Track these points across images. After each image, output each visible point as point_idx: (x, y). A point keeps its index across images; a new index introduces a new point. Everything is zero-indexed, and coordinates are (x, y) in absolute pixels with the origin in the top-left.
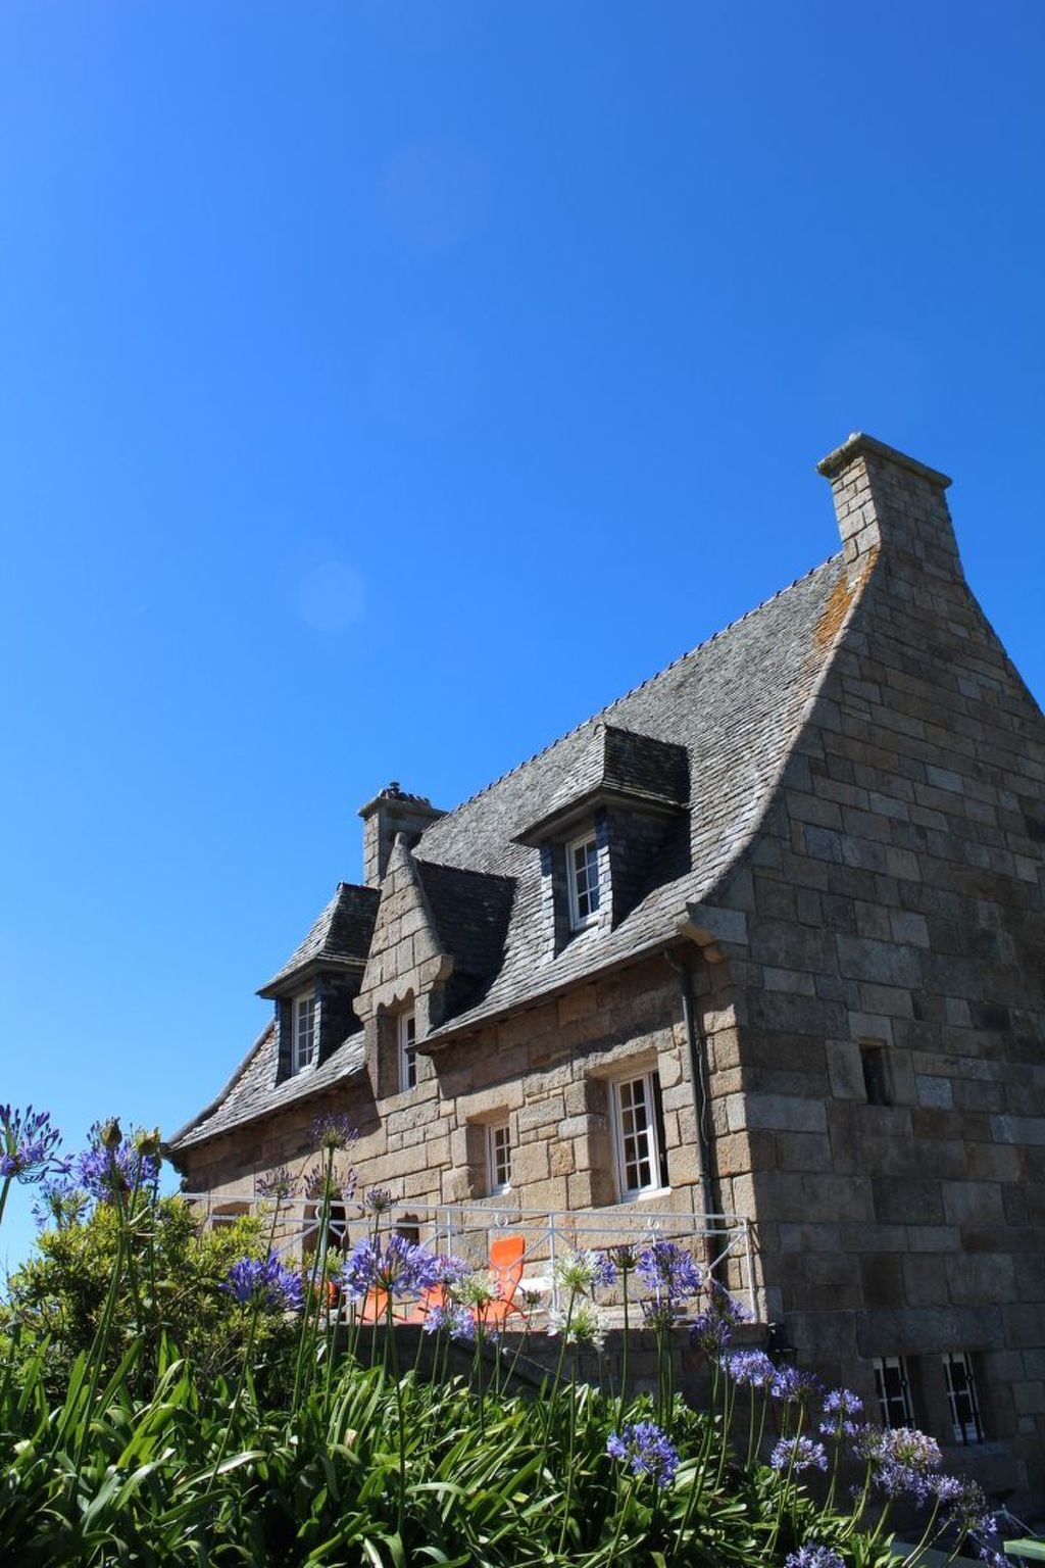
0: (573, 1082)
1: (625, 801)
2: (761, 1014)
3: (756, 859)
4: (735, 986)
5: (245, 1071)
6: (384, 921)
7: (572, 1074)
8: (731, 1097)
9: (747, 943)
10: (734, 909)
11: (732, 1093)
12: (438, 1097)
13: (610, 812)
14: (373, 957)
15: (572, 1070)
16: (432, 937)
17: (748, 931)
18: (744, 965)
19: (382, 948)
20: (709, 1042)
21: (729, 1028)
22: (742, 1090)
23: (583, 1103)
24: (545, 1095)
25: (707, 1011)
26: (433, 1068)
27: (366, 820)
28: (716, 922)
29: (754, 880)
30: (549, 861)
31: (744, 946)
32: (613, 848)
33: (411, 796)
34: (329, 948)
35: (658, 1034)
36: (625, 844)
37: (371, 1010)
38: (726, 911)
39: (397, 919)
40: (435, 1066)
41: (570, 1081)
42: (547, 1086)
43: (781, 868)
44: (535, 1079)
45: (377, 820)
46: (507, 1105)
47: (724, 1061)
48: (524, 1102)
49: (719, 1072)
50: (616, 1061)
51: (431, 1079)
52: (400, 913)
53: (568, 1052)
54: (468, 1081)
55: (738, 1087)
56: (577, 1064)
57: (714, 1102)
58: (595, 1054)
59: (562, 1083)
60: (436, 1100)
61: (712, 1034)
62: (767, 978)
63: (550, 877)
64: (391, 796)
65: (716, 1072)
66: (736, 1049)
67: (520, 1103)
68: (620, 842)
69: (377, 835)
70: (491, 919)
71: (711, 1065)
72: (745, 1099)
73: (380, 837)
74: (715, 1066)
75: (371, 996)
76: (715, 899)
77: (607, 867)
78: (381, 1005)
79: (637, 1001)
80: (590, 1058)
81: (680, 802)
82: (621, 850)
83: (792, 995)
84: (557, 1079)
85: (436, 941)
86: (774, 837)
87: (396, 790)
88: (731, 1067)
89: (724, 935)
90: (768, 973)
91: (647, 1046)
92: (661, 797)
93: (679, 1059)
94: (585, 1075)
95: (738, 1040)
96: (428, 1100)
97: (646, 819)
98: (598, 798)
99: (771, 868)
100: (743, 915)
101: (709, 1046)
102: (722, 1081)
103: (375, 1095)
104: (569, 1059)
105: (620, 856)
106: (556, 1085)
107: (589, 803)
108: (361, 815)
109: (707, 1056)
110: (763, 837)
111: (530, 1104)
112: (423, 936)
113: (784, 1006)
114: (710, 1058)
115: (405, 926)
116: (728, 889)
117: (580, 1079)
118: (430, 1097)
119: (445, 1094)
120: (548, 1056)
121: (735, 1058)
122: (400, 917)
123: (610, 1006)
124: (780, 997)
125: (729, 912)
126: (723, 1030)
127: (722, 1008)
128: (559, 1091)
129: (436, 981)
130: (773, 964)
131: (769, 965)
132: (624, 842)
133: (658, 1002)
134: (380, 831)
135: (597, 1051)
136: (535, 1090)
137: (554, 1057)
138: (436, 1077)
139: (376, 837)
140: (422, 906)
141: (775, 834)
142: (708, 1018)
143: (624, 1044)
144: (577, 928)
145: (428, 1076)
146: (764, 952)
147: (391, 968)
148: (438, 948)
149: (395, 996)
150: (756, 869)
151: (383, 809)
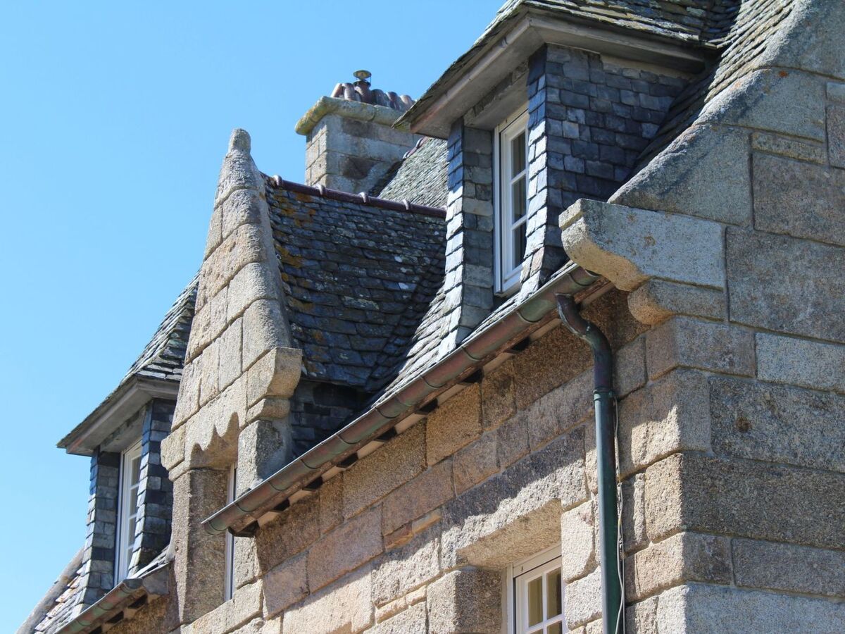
0: (440, 576)
1: (581, 33)
2: (744, 427)
3: (758, 118)
4: (687, 368)
5: (64, 589)
6: (208, 293)
7: (439, 562)
8: (666, 593)
9: (720, 283)
10: (695, 215)
11: (668, 587)
12: (259, 614)
13: (552, 56)
14: (191, 361)
15: (440, 551)
16: (270, 316)
17: (727, 261)
18: (711, 328)
19: (202, 342)
20: (638, 484)
21: (670, 454)
22: (684, 579)
23: (452, 614)
24: (401, 603)
25: (638, 423)
26: (256, 560)
27: (309, 139)
28: (649, 240)
29: (751, 159)
30: (459, 161)
31: (719, 290)
32: (556, 126)
33: (393, 95)
34: (169, 358)
35: (563, 473)
36: (582, 121)
37: (183, 460)
38: (674, 218)
39: (223, 287)
40: (260, 558)
41: (437, 572)
42: (406, 584)
43: (822, 135)
44: (390, 569)
45: (324, 137)
46: (350, 624)
47: (657, 523)
48: (373, 615)
49: (651, 544)
50: (502, 531)
51: (253, 581)
52: (227, 274)
53: (435, 516)
54: (299, 583)
55: (676, 574)
56: (448, 537)
57: (638, 606)
58: (473, 518)
59: (426, 578)
60: (258, 620)
61: (642, 469)
62: (763, 357)
63: (460, 191)
64: (353, 95)
65: (646, 546)
66: (677, 495)
67: (367, 620)
68: (571, 116)
69: (324, 167)
70: (403, 286)
71: (638, 531)
72: (688, 597)
73: (328, 167)
74: (644, 533)
75: (184, 433)
76: (652, 195)
77: (541, 162)
78: (197, 449)
79: (536, 408)
80: (466, 526)
81: (705, 36)
82: (571, 130)
83: (827, 391)
84: (419, 571)
85: (276, 324)
86: (812, 73)
87: (364, 84)
88: (668, 534)
89: (664, 265)
90: (767, 344)
91: (547, 498)
92: (663, 27)
93: (592, 522)
94: (459, 561)
95: (682, 477)
96: (248, 621)
97: (633, 71)
98: (524, 27)
99: (796, 137)
100: (718, 229)
101: (637, 493)
102: (654, 561)
103: (181, 620)
104: (435, 532)
105: (570, 141)
106: (418, 582)
107: (511, 40)
108: (299, 131)
109: (632, 511)
110: (783, 75)
111: (381, 620)
112: (255, 316)
113: (803, 415)
114: (637, 518)
115: (233, 298)
116: (684, 178)
117: (451, 569)
118: (249, 615)
119: (270, 607)
120: (409, 525)
121: (673, 516)
122: (227, 284)
123: (497, 424)
124: (792, 395)
125: (681, 223)
126: (659, 458)
127: (658, 416)
128: (419, 593)
129: (270, 397)
130: (782, 327)
131: (776, 331)
132: (580, 113)
133: (565, 409)
134: (327, 159)
135: (476, 514)
136: (388, 593)
137: (417, 527)
138: (261, 577)
139: (322, 171)
140: (259, 260)
141: (816, 67)
142: (637, 434)
143: (514, 495)
144: (506, 287)
145: (250, 576)
146: (762, 303)
147: (211, 380)
148: (276, 335)
149: (215, 429)
150: (759, 139)
151: (336, 120)
